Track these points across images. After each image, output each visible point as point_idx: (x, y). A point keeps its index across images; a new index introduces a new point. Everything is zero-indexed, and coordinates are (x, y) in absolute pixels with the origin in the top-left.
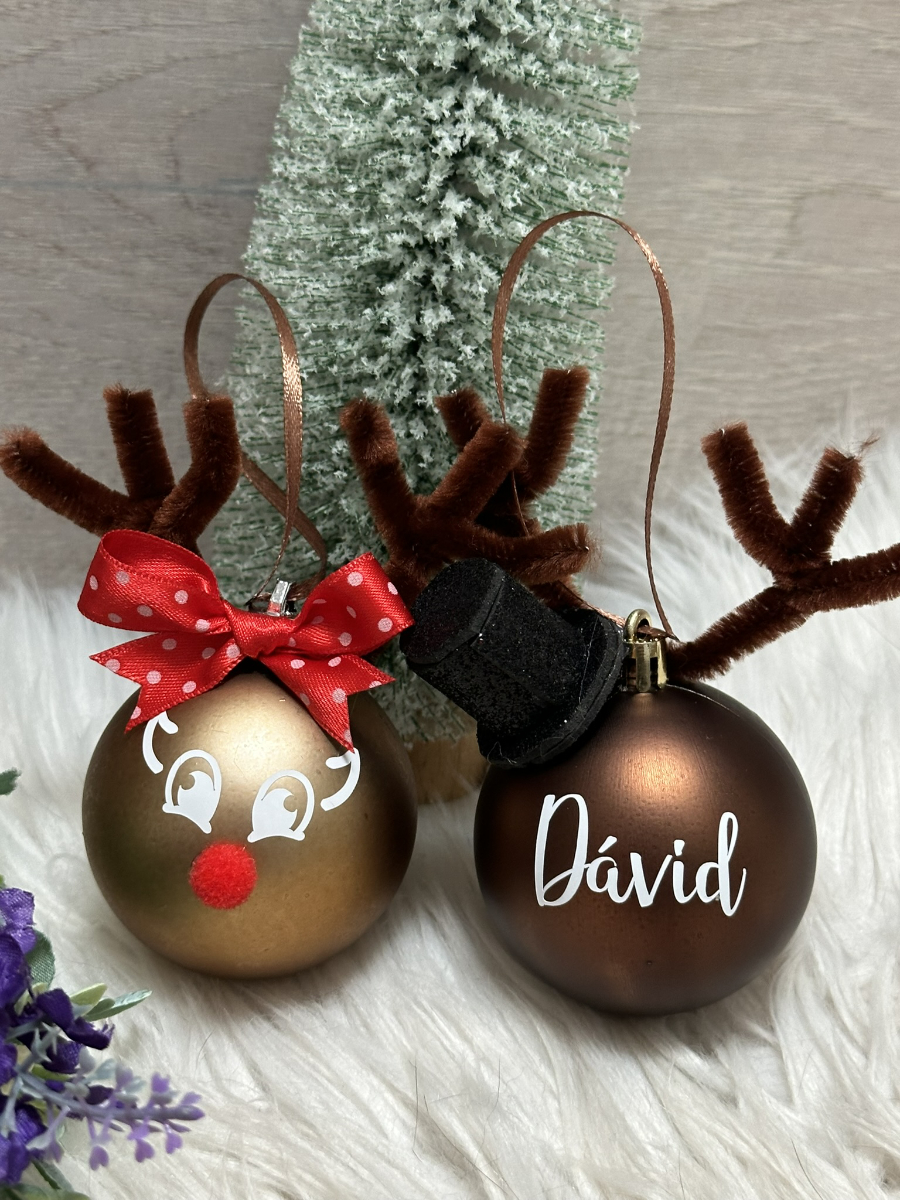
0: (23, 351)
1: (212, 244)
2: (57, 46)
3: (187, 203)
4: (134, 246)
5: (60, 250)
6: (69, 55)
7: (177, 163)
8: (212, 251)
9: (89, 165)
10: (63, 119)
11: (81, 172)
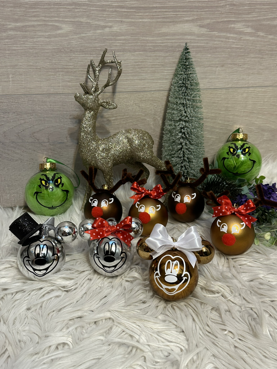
0: (30, 164)
1: (54, 149)
2: (34, 126)
3: (50, 144)
4: (44, 150)
5: (34, 151)
6: (35, 127)
7: (49, 139)
8: (54, 150)
9: (38, 140)
10: (34, 135)
11: (37, 141)
